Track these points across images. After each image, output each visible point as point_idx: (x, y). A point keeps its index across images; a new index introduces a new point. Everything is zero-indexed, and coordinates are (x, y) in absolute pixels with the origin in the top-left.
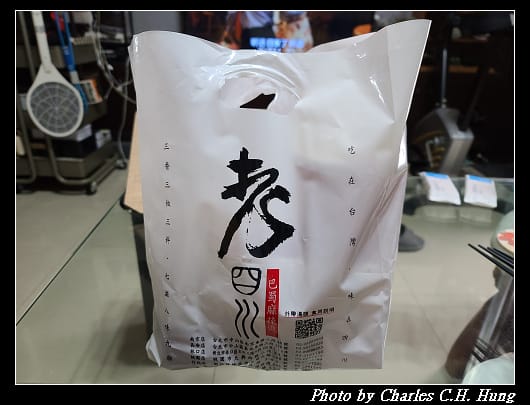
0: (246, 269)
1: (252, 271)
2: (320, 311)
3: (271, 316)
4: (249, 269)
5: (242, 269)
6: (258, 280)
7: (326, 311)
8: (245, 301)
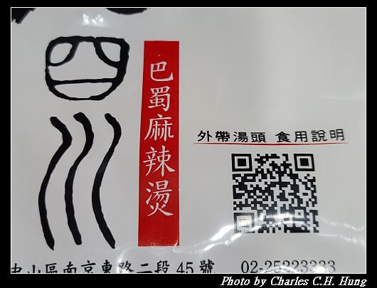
0: (89, 39)
1: (104, 45)
2: (300, 135)
3: (158, 144)
4: (97, 42)
5: (75, 41)
6: (121, 66)
7: (318, 136)
8: (80, 117)
